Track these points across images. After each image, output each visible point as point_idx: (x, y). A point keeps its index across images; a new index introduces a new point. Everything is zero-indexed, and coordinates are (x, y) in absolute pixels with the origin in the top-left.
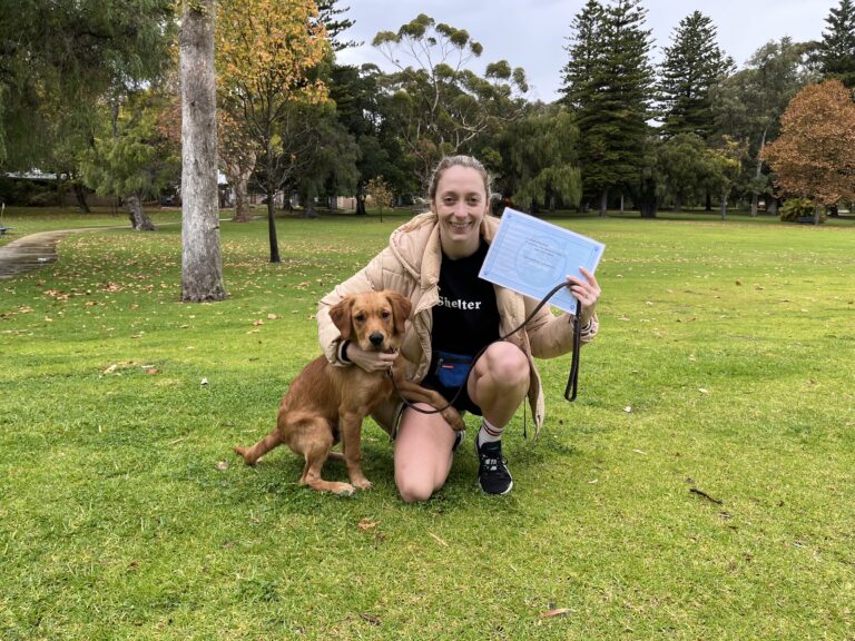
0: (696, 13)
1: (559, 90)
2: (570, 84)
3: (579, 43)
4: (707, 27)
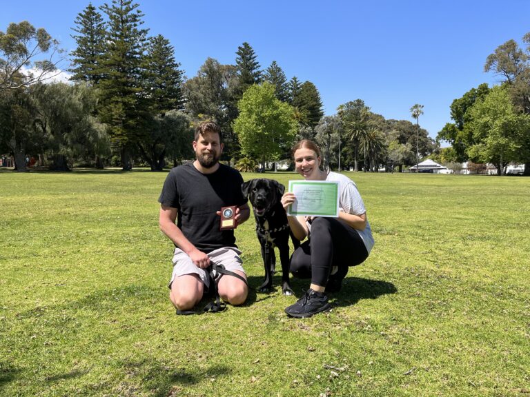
0: (160, 35)
1: (69, 70)
2: (78, 66)
3: (83, 35)
4: (167, 46)
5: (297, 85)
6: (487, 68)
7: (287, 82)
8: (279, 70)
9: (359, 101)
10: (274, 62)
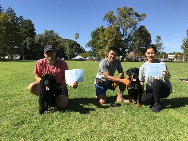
5: (23, 20)
6: (104, 19)
7: (17, 17)
8: (13, 11)
9: (52, 30)
10: (10, 7)
